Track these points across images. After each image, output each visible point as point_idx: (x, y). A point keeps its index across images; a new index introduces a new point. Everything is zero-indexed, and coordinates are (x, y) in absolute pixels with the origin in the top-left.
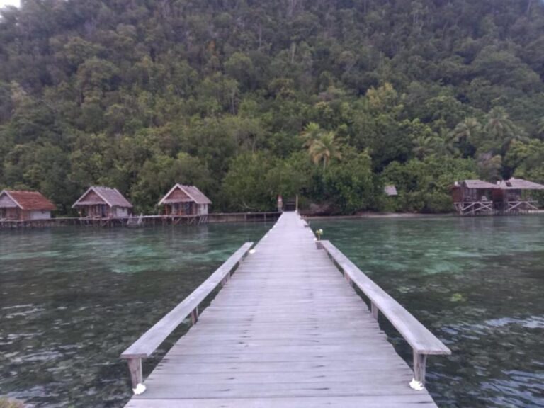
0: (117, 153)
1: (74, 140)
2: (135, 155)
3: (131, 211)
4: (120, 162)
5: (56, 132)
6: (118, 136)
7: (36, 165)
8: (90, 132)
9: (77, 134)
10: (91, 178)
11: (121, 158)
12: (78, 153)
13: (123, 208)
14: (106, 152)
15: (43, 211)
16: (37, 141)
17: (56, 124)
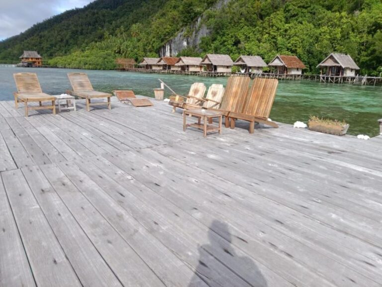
0: (354, 27)
1: (323, 18)
2: (368, 27)
3: (357, 72)
4: (355, 34)
5: (311, 13)
6: (357, 12)
7: (296, 38)
8: (335, 11)
9: (325, 13)
10: (331, 47)
11: (356, 31)
12: (325, 28)
13: (352, 70)
14: (344, 26)
15: (298, 69)
16: (298, 21)
17: (312, 7)
